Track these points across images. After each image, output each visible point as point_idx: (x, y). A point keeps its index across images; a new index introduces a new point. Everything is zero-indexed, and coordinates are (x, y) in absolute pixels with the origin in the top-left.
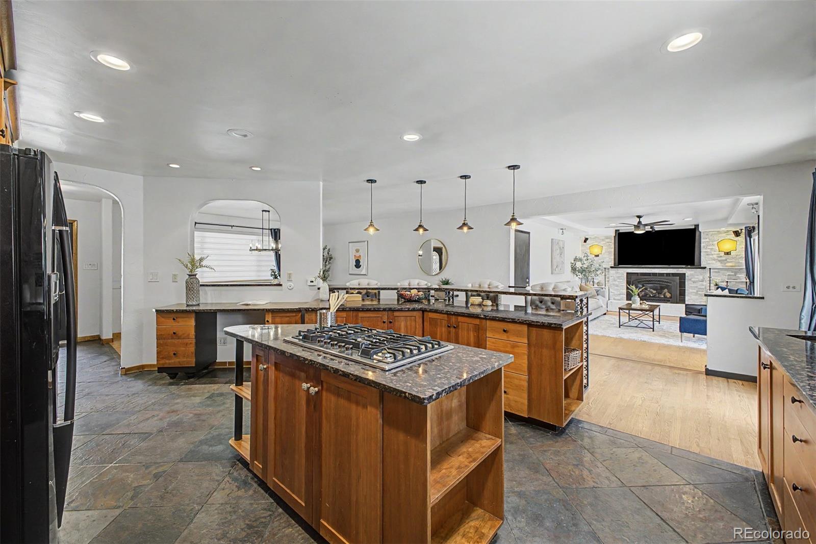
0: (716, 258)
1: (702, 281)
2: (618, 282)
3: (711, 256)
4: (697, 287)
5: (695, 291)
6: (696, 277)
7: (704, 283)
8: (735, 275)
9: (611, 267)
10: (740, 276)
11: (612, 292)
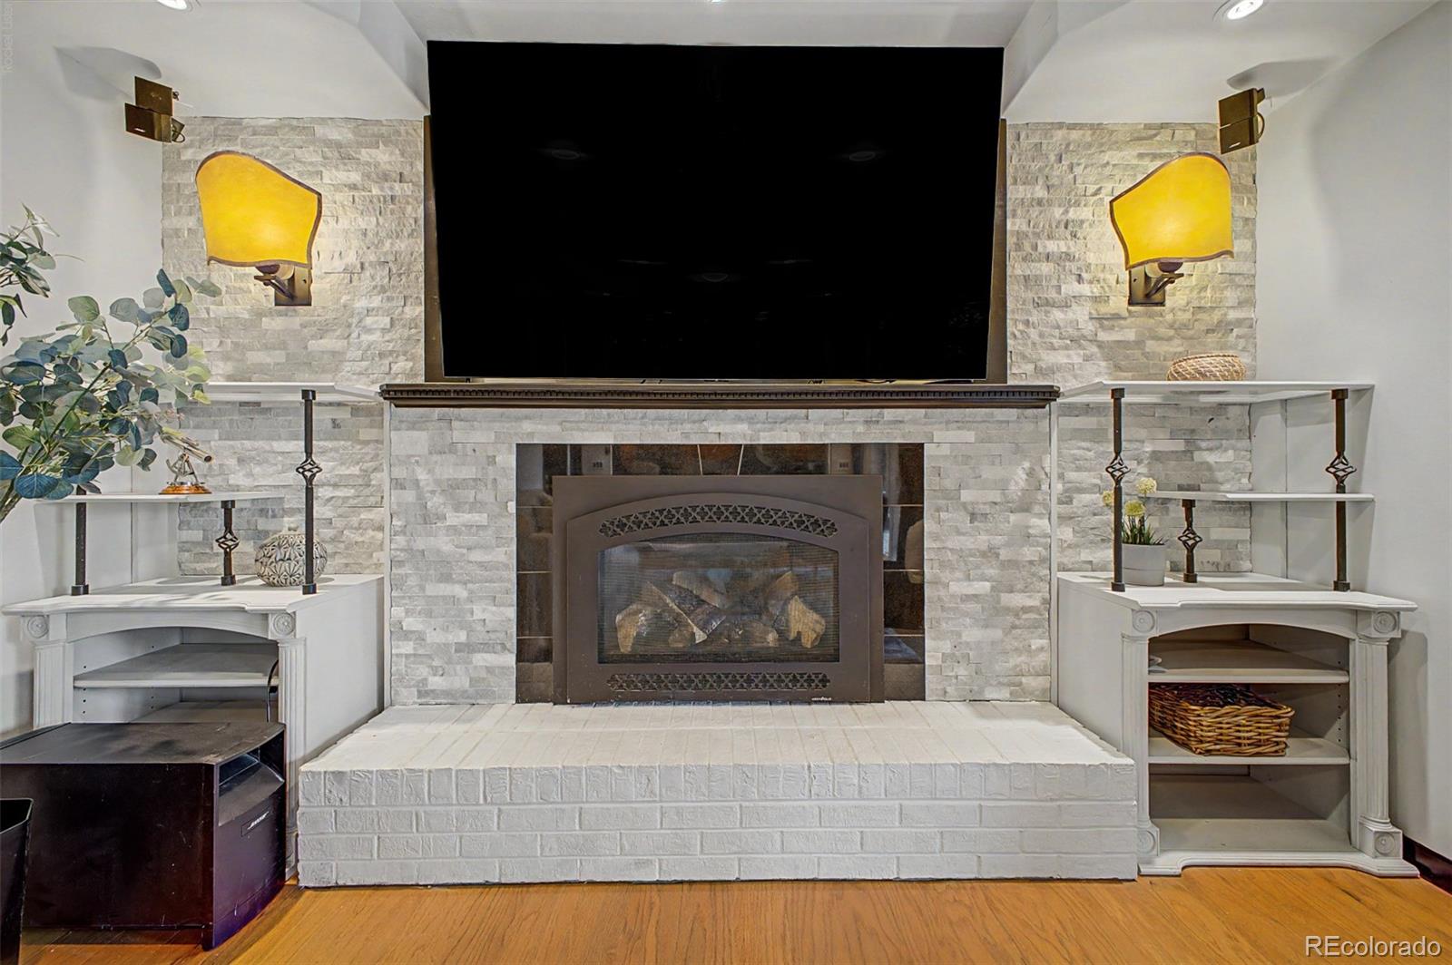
0: (1089, 327)
1: (1025, 508)
2: (454, 530)
3: (1057, 315)
4: (990, 553)
5: (985, 587)
6: (988, 473)
7: (1039, 524)
8: (1188, 453)
9: (398, 395)
10: (1211, 458)
11: (406, 635)
